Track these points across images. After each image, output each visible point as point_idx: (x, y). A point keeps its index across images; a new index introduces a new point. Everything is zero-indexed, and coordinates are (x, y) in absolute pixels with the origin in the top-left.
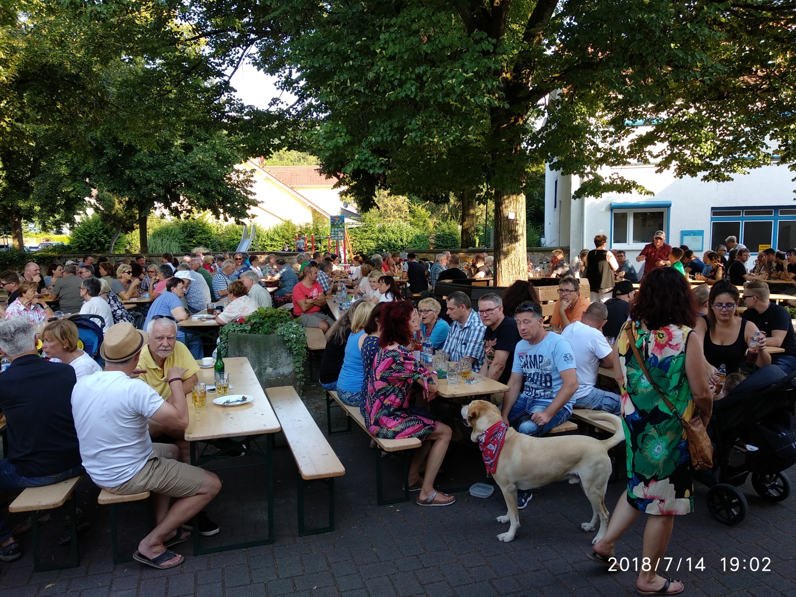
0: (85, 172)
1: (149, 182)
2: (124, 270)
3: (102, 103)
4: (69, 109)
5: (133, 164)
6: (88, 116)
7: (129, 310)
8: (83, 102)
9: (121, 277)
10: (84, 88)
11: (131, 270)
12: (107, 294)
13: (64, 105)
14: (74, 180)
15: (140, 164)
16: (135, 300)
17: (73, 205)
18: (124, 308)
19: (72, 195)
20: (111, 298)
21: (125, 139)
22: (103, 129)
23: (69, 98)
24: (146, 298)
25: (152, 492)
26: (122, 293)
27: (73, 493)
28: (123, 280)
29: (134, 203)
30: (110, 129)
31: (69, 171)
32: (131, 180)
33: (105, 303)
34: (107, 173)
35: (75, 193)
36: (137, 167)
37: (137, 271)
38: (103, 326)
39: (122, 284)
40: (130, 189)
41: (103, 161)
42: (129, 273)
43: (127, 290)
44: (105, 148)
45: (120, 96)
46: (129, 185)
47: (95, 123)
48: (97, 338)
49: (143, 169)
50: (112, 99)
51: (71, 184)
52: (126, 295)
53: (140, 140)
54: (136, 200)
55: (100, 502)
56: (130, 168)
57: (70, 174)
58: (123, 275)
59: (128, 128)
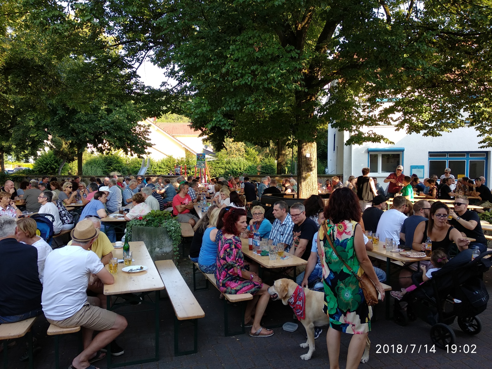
0: (45, 125)
1: (85, 131)
2: (67, 186)
3: (57, 83)
4: (36, 86)
5: (75, 120)
6: (48, 91)
7: (69, 211)
8: (45, 82)
9: (65, 190)
10: (46, 74)
11: (72, 186)
12: (56, 201)
13: (33, 84)
14: (38, 130)
15: (79, 120)
16: (73, 204)
17: (36, 145)
18: (66, 209)
19: (36, 139)
20: (59, 203)
21: (70, 105)
22: (57, 99)
23: (37, 80)
24: (80, 203)
25: (82, 327)
26: (66, 200)
27: (32, 328)
28: (66, 192)
29: (75, 144)
30: (61, 99)
31: (35, 124)
32: (73, 130)
33: (55, 207)
34: (59, 125)
35: (38, 137)
36: (77, 122)
37: (75, 186)
38: (53, 221)
39: (66, 194)
40: (72, 135)
41: (56, 118)
42: (70, 187)
43: (69, 198)
44: (57, 110)
45: (68, 79)
46: (72, 133)
47: (52, 95)
48: (49, 228)
49: (81, 123)
50: (63, 81)
51: (36, 132)
52: (68, 201)
53: (80, 106)
54: (76, 142)
55: (48, 334)
56: (73, 123)
57: (35, 126)
58: (66, 189)
59: (72, 98)
